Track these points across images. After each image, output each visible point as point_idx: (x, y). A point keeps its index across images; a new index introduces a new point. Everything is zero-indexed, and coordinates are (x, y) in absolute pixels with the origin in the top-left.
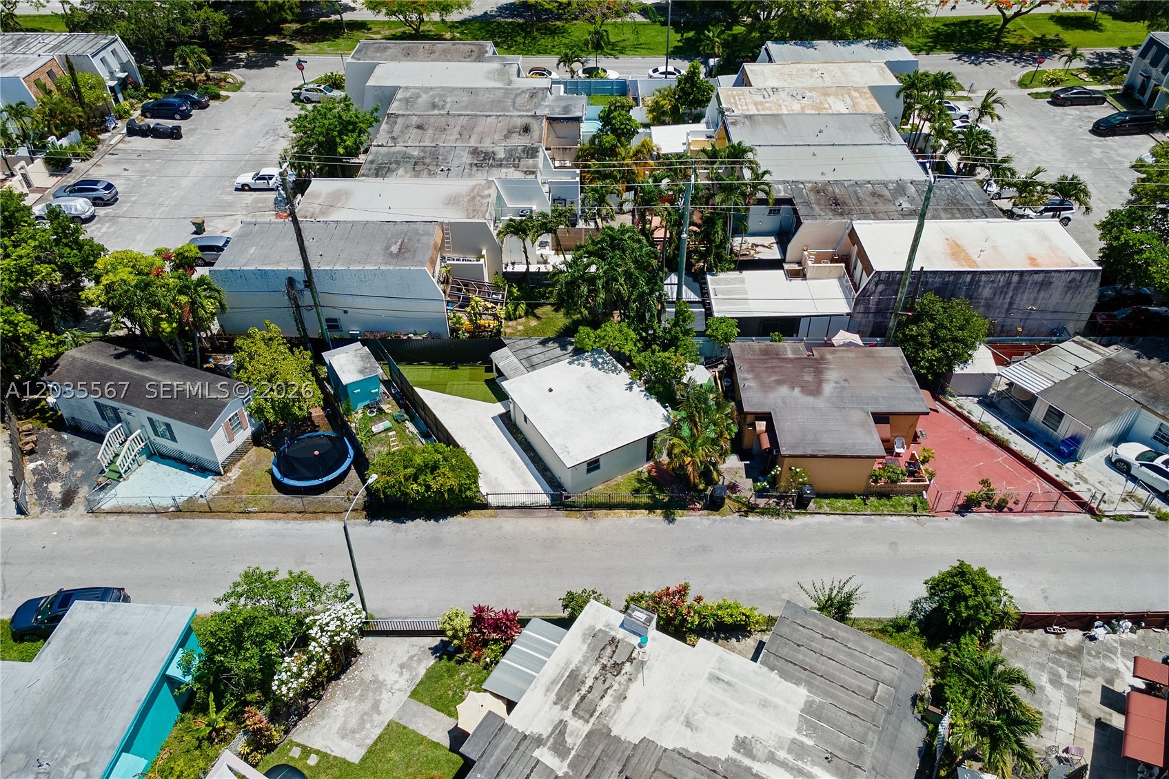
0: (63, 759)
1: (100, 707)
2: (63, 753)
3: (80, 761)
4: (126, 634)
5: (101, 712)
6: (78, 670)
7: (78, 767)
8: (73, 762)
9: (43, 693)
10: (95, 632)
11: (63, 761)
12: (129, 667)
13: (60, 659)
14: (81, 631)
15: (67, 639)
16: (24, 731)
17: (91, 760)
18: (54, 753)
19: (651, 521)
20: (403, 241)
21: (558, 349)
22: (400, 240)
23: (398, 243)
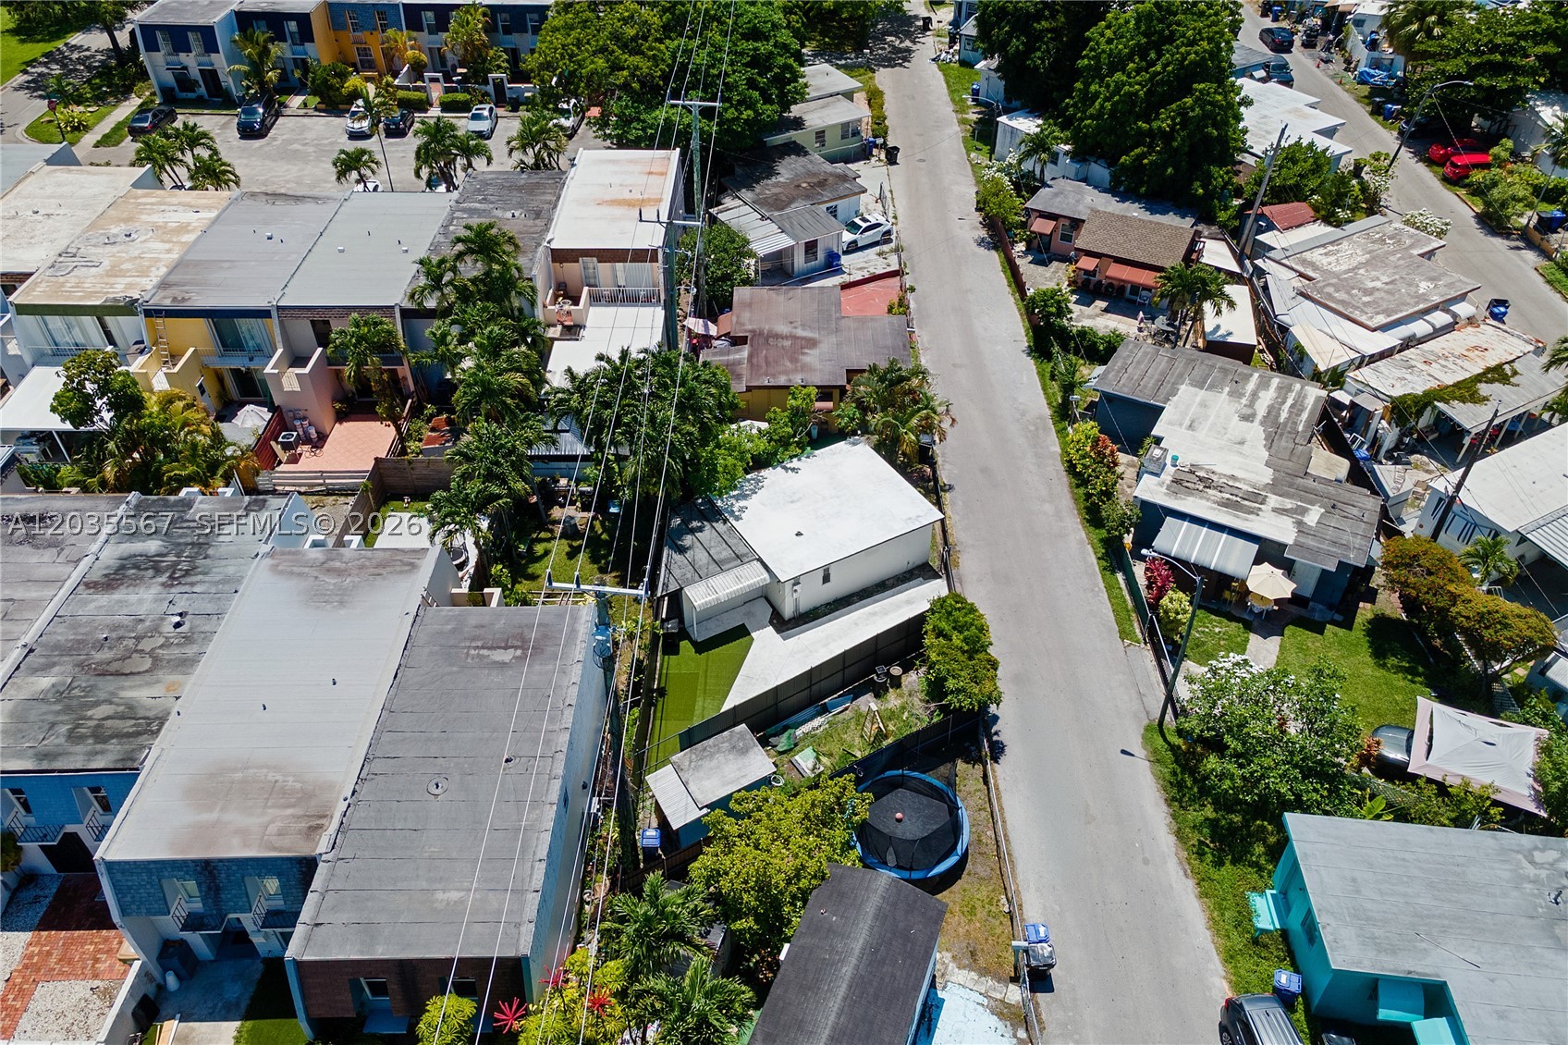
0: (1534, 882)
1: (1458, 870)
2: (1528, 887)
3: (1525, 863)
4: (1354, 880)
5: (1463, 865)
6: (1428, 917)
7: (1532, 862)
8: (1531, 871)
9: (1476, 944)
10: (1368, 919)
11: (1535, 881)
12: (1396, 858)
13: (1424, 945)
14: (1374, 938)
15: (1393, 951)
16: (1530, 943)
17: (1518, 852)
18: (1534, 895)
19: (953, 503)
20: (477, 648)
21: (698, 534)
22: (472, 652)
23: (485, 652)
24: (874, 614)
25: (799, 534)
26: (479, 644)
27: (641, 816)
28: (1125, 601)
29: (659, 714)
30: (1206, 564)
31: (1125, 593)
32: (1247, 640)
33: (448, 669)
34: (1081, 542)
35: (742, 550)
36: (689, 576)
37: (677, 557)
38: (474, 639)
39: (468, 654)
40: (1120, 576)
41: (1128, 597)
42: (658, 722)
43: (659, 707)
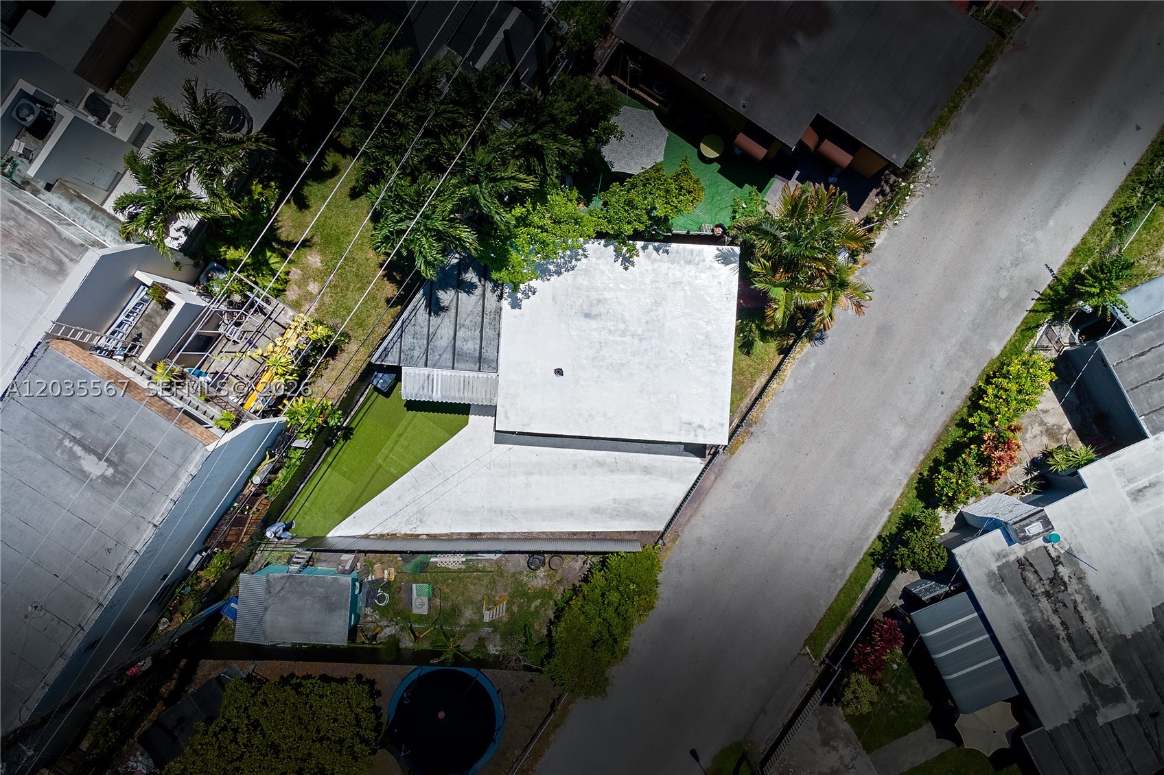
19: (804, 362)
20: (73, 439)
21: (463, 295)
22: (67, 443)
23: (78, 450)
24: (600, 464)
25: (559, 372)
26: (78, 435)
27: (256, 558)
28: (851, 606)
29: (330, 459)
30: (942, 671)
31: (862, 597)
32: (917, 726)
33: (32, 454)
34: (884, 503)
35: (489, 353)
36: (416, 353)
37: (422, 314)
38: (77, 425)
39: (61, 441)
40: (878, 573)
41: (858, 603)
42: (325, 467)
43: (335, 451)
